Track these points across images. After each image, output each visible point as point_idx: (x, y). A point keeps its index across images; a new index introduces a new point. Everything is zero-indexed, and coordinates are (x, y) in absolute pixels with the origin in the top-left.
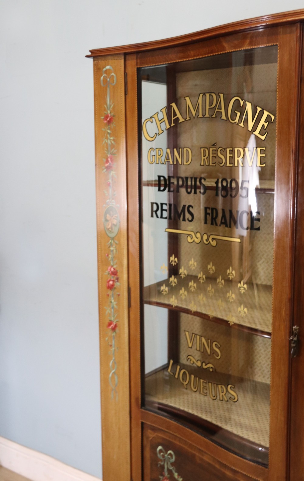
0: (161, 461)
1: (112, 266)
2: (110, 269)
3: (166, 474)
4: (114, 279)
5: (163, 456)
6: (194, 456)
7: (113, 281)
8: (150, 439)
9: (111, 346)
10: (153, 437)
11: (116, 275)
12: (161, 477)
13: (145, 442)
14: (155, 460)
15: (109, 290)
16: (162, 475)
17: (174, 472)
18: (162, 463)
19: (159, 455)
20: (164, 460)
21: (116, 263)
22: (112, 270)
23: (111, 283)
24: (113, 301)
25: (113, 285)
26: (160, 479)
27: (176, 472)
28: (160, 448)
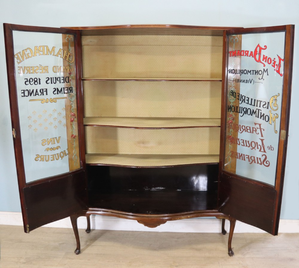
1: (73, 113)
2: (72, 114)
4: (74, 117)
7: (73, 118)
9: (73, 144)
11: (75, 116)
15: (71, 122)
21: (75, 111)
22: (73, 114)
23: (72, 119)
24: (73, 126)
25: (73, 120)
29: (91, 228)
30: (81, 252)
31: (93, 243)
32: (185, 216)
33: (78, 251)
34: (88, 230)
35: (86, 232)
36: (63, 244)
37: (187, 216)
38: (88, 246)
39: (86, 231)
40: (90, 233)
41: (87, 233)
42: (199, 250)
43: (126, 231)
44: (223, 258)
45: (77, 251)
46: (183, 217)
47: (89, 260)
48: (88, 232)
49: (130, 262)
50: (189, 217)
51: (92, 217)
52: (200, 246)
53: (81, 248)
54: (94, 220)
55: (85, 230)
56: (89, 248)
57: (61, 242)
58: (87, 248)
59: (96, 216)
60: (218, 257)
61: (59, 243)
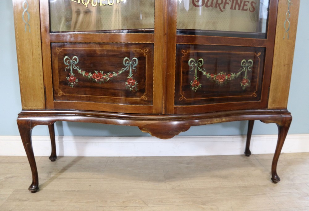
0: (67, 66)
3: (72, 73)
5: (69, 62)
6: (95, 51)
8: (58, 54)
10: (60, 52)
12: (68, 78)
13: (53, 58)
14: (62, 67)
16: (69, 76)
17: (78, 69)
18: (68, 68)
19: (65, 63)
20: (70, 65)
26: (67, 79)
27: (79, 69)
28: (66, 57)
29: (58, 154)
30: (40, 189)
31: (60, 175)
32: (218, 120)
33: (35, 187)
34: (53, 157)
35: (50, 160)
36: (13, 177)
37: (222, 119)
38: (52, 179)
39: (50, 158)
40: (56, 161)
41: (52, 161)
42: (226, 177)
43: (109, 157)
44: (265, 186)
45: (32, 188)
46: (215, 120)
47: (53, 201)
48: (52, 159)
49: (123, 202)
50: (224, 120)
51: (59, 138)
52: (224, 172)
53: (40, 182)
54: (61, 143)
55: (48, 158)
56: (54, 182)
57: (8, 176)
58: (51, 181)
59: (64, 137)
60: (259, 185)
61: (5, 177)
